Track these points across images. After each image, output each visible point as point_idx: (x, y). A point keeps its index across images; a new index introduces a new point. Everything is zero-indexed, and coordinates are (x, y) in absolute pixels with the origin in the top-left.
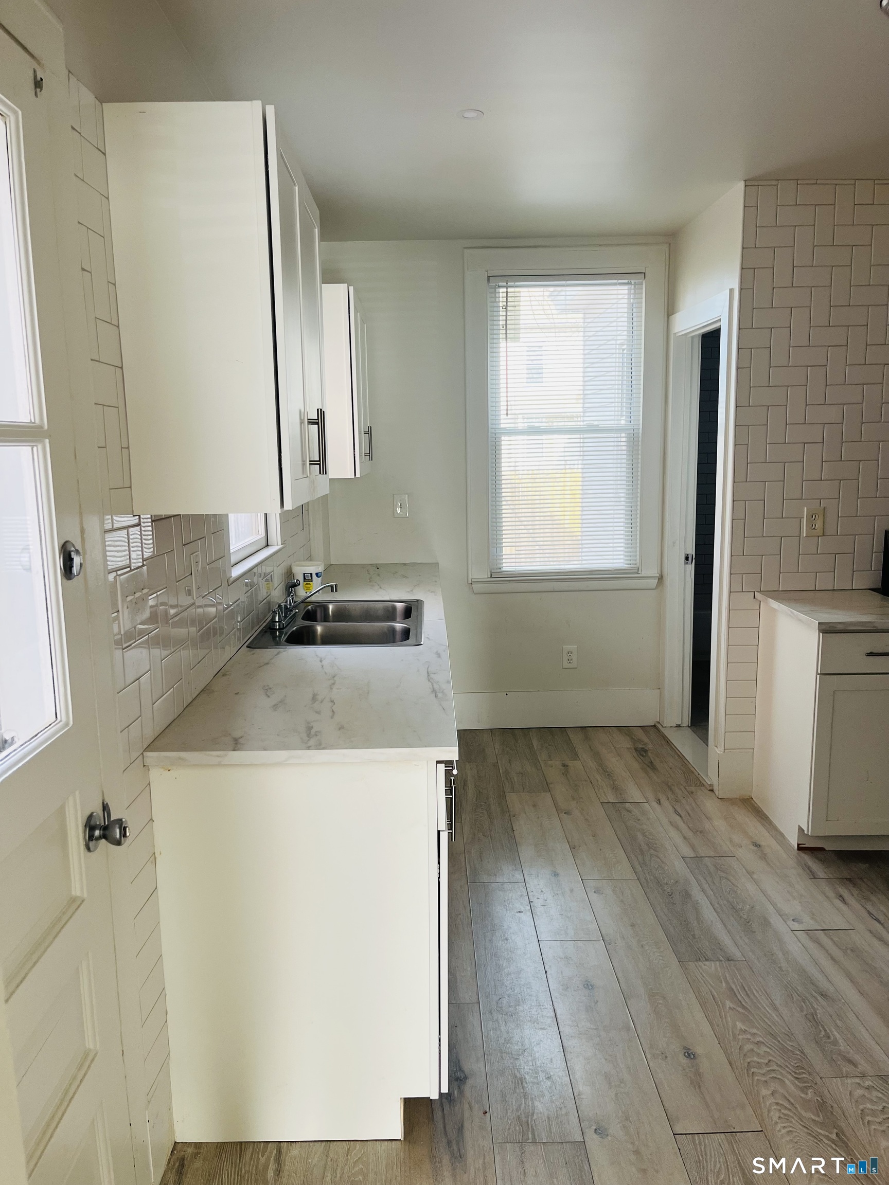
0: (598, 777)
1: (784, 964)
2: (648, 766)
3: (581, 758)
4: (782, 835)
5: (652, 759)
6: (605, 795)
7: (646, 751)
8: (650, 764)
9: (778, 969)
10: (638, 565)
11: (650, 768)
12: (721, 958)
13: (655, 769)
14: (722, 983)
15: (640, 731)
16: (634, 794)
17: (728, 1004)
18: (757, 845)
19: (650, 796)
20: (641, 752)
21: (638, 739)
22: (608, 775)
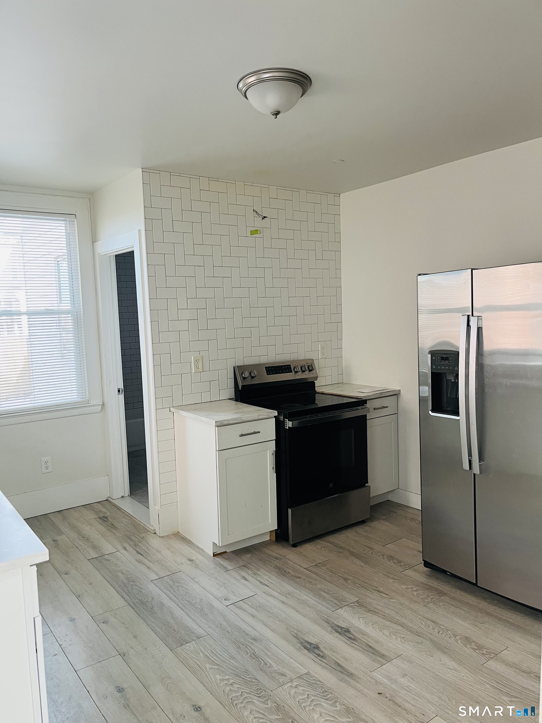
0: (81, 543)
1: (229, 629)
2: (111, 527)
3: (65, 533)
4: (202, 550)
5: (113, 522)
6: (89, 554)
7: (107, 518)
8: (111, 526)
9: (227, 633)
10: (88, 398)
11: (113, 528)
12: (195, 639)
13: (116, 528)
14: (200, 654)
15: (98, 504)
16: (108, 548)
17: (208, 666)
18: (191, 560)
19: (119, 547)
20: (104, 519)
21: (99, 511)
22: (87, 539)
